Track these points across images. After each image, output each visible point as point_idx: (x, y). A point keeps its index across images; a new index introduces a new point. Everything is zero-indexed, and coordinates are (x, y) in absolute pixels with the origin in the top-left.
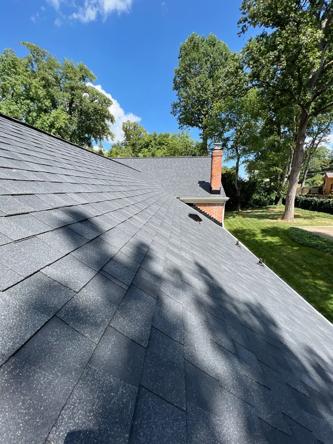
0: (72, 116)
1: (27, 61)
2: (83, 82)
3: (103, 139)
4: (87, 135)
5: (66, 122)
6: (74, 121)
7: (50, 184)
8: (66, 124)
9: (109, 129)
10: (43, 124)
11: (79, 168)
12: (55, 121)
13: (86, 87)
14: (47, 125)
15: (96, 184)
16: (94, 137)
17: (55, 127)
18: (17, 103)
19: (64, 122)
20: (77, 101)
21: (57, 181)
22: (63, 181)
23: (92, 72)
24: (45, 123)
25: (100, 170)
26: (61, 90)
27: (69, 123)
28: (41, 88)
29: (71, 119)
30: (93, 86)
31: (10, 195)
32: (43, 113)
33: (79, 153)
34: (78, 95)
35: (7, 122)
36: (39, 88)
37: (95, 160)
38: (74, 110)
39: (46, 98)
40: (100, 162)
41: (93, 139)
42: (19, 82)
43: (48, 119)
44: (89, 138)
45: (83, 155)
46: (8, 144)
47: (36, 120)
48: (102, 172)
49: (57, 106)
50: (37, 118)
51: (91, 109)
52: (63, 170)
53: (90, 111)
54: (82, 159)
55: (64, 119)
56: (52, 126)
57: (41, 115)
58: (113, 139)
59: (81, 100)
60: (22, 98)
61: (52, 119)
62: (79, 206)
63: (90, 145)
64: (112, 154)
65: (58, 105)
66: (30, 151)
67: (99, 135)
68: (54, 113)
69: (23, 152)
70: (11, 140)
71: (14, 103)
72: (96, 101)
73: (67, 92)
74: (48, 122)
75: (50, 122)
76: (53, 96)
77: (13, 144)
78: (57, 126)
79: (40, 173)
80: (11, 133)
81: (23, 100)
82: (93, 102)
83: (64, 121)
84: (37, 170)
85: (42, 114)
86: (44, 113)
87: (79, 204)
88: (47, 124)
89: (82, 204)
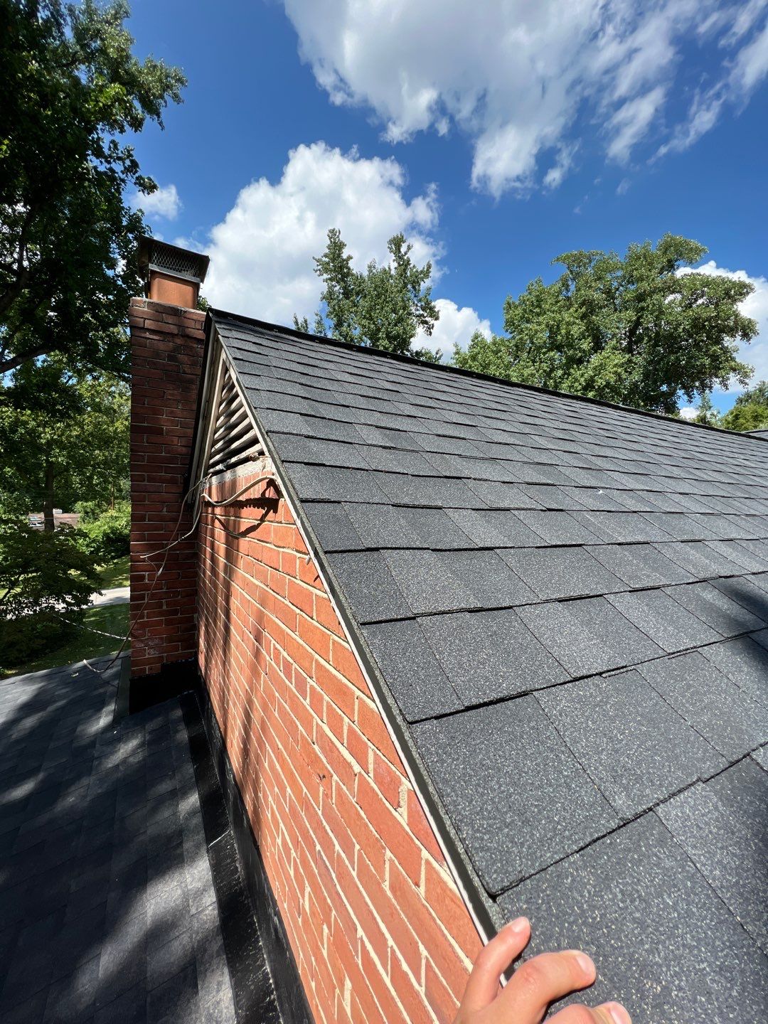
0: (633, 355)
1: (560, 285)
2: (670, 274)
3: (711, 388)
4: (664, 388)
5: (619, 370)
6: (636, 364)
7: (664, 517)
8: (619, 375)
9: (733, 359)
10: (573, 386)
11: (697, 472)
12: (595, 375)
13: (674, 282)
14: (579, 388)
15: (757, 513)
16: (684, 387)
17: (594, 387)
18: (534, 362)
19: (615, 373)
20: (649, 322)
21: (673, 510)
22: (685, 510)
23: (694, 243)
24: (577, 384)
25: (747, 473)
26: (616, 310)
27: (626, 372)
28: (577, 321)
29: (630, 361)
30: (695, 271)
31: (615, 544)
32: (575, 366)
33: (680, 435)
34: (654, 305)
35: (556, 401)
36: (574, 323)
37: (721, 447)
38: (640, 339)
39: (584, 337)
40: (734, 450)
41: (680, 392)
42: (543, 326)
43: (581, 374)
44: (672, 393)
45: (690, 437)
46: (571, 441)
47: (560, 382)
48: (755, 478)
49: (603, 345)
50: (563, 379)
51: (687, 324)
52: (670, 481)
53: (681, 330)
54: (692, 448)
55: (615, 366)
56: (589, 385)
57: (572, 371)
58: (747, 381)
59: (661, 312)
60: (544, 350)
61: (591, 372)
62: (746, 576)
63: (671, 408)
64: (741, 421)
65: (606, 341)
66: (604, 449)
67: (699, 379)
68: (595, 359)
69: (597, 453)
70: (573, 433)
71: (531, 363)
72: (700, 302)
73: (627, 310)
74: (582, 379)
75: (586, 380)
76: (598, 328)
77: (578, 440)
78: (599, 384)
79: (637, 492)
80: (569, 420)
81: (544, 354)
82: (691, 307)
83: (615, 369)
84: (632, 487)
85: (573, 368)
86: (577, 365)
87: (746, 572)
88: (580, 384)
89: (754, 574)
